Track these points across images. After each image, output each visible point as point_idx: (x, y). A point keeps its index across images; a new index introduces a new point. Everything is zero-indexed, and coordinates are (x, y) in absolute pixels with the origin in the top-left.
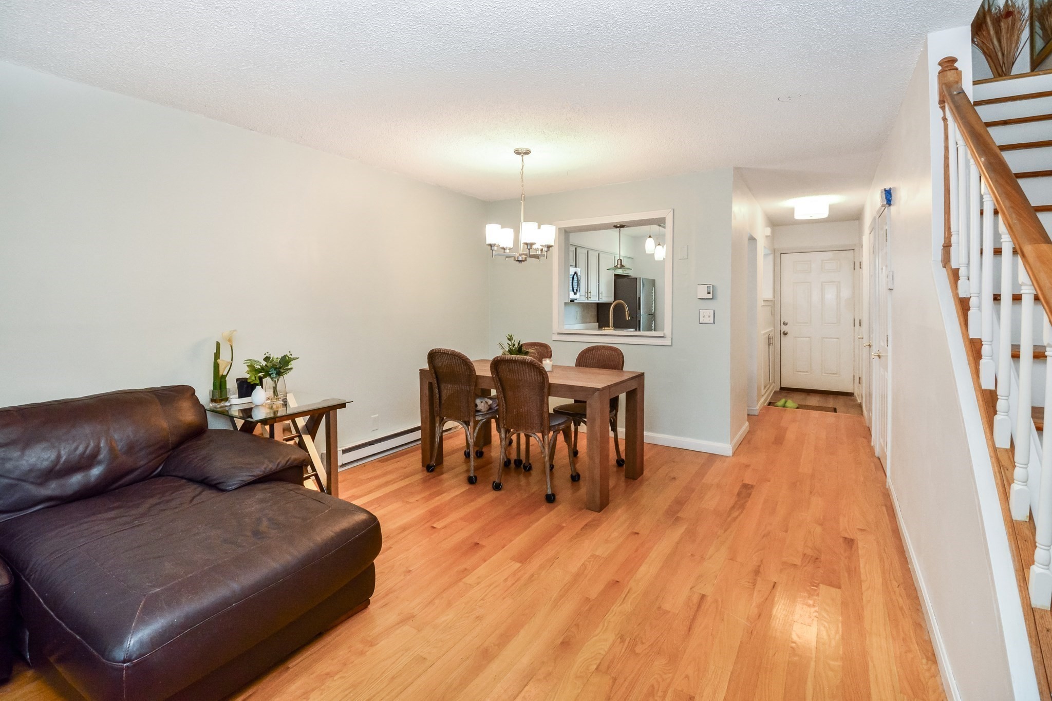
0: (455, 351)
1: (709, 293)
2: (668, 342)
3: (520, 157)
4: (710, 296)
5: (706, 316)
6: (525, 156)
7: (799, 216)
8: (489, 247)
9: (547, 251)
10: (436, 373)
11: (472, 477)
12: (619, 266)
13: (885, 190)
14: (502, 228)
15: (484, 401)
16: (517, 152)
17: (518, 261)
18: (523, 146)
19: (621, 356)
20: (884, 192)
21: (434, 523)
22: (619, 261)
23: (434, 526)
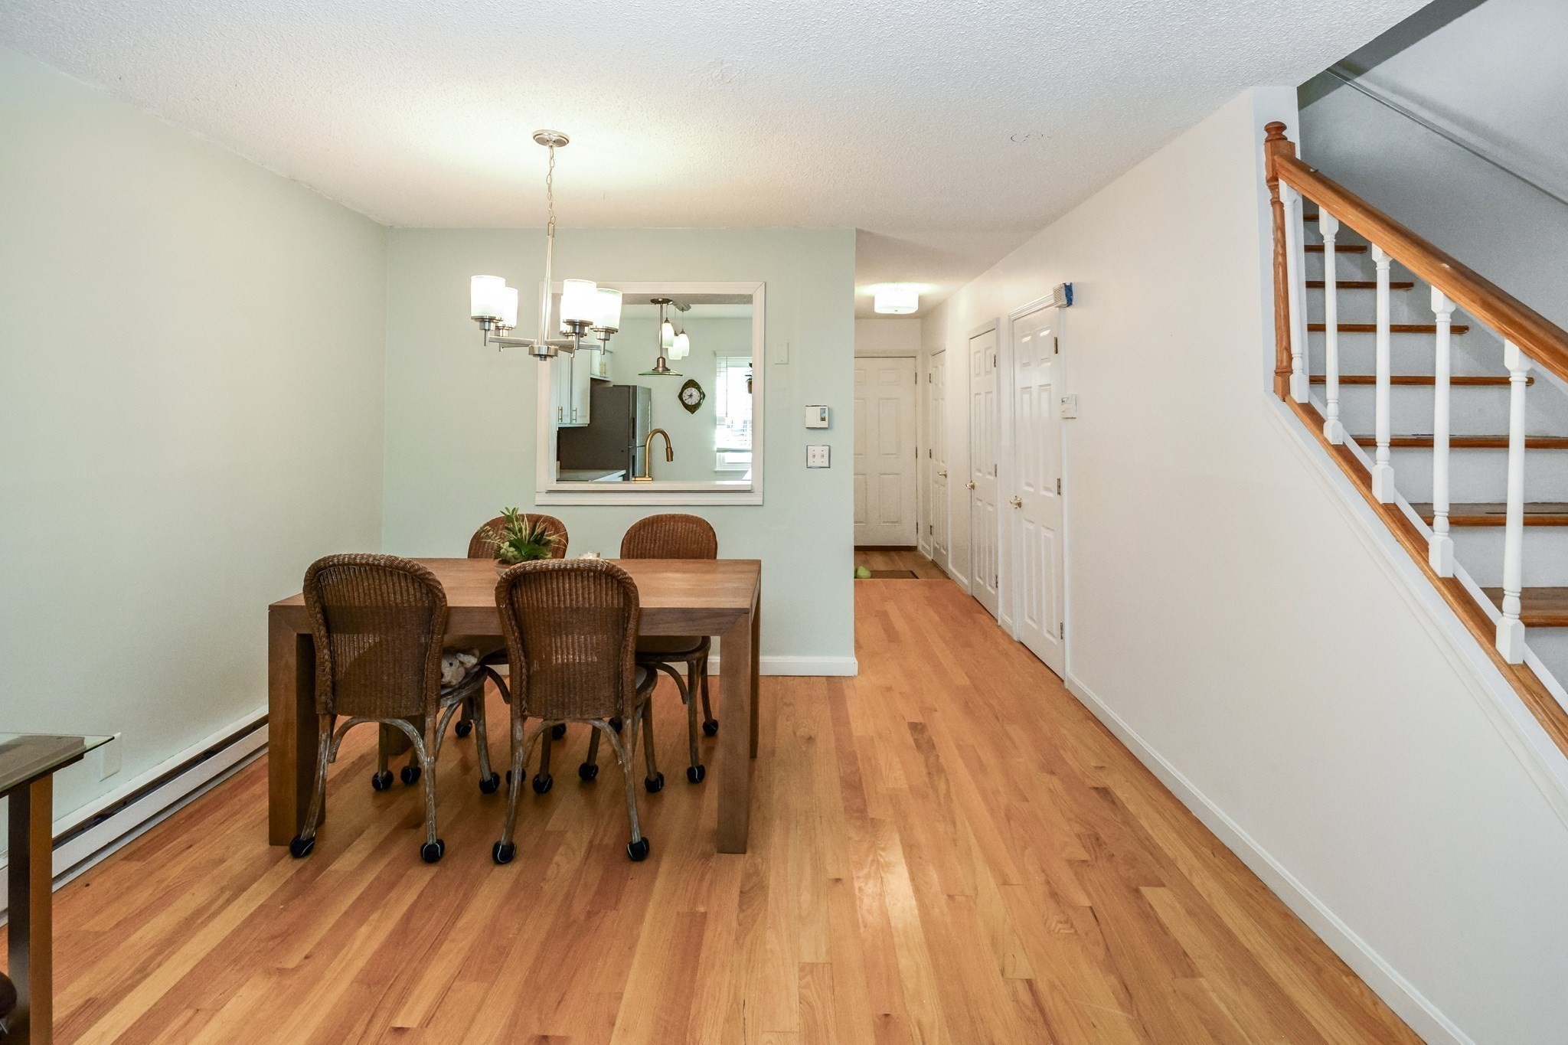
0: (396, 558)
1: (823, 419)
2: (758, 500)
3: (546, 148)
4: (825, 424)
5: (818, 457)
6: (556, 149)
7: (880, 308)
8: (478, 324)
9: (605, 340)
10: (325, 611)
11: (434, 846)
12: (660, 369)
13: (1066, 286)
14: (507, 285)
15: (456, 663)
16: (540, 139)
17: (540, 355)
18: (554, 126)
19: (711, 533)
20: (1063, 289)
21: (392, 1015)
22: (661, 360)
23: (399, 1025)
